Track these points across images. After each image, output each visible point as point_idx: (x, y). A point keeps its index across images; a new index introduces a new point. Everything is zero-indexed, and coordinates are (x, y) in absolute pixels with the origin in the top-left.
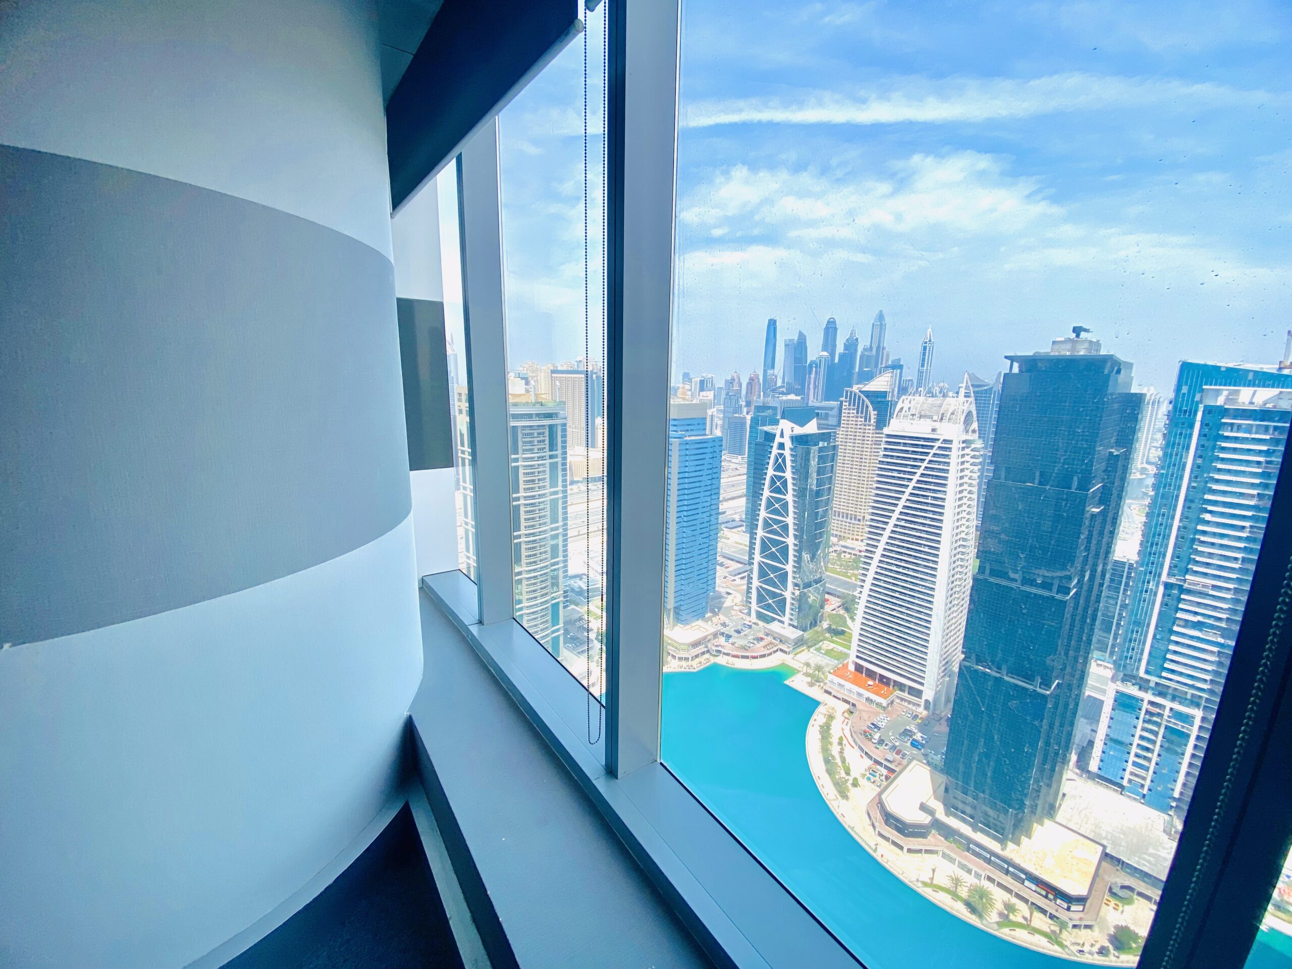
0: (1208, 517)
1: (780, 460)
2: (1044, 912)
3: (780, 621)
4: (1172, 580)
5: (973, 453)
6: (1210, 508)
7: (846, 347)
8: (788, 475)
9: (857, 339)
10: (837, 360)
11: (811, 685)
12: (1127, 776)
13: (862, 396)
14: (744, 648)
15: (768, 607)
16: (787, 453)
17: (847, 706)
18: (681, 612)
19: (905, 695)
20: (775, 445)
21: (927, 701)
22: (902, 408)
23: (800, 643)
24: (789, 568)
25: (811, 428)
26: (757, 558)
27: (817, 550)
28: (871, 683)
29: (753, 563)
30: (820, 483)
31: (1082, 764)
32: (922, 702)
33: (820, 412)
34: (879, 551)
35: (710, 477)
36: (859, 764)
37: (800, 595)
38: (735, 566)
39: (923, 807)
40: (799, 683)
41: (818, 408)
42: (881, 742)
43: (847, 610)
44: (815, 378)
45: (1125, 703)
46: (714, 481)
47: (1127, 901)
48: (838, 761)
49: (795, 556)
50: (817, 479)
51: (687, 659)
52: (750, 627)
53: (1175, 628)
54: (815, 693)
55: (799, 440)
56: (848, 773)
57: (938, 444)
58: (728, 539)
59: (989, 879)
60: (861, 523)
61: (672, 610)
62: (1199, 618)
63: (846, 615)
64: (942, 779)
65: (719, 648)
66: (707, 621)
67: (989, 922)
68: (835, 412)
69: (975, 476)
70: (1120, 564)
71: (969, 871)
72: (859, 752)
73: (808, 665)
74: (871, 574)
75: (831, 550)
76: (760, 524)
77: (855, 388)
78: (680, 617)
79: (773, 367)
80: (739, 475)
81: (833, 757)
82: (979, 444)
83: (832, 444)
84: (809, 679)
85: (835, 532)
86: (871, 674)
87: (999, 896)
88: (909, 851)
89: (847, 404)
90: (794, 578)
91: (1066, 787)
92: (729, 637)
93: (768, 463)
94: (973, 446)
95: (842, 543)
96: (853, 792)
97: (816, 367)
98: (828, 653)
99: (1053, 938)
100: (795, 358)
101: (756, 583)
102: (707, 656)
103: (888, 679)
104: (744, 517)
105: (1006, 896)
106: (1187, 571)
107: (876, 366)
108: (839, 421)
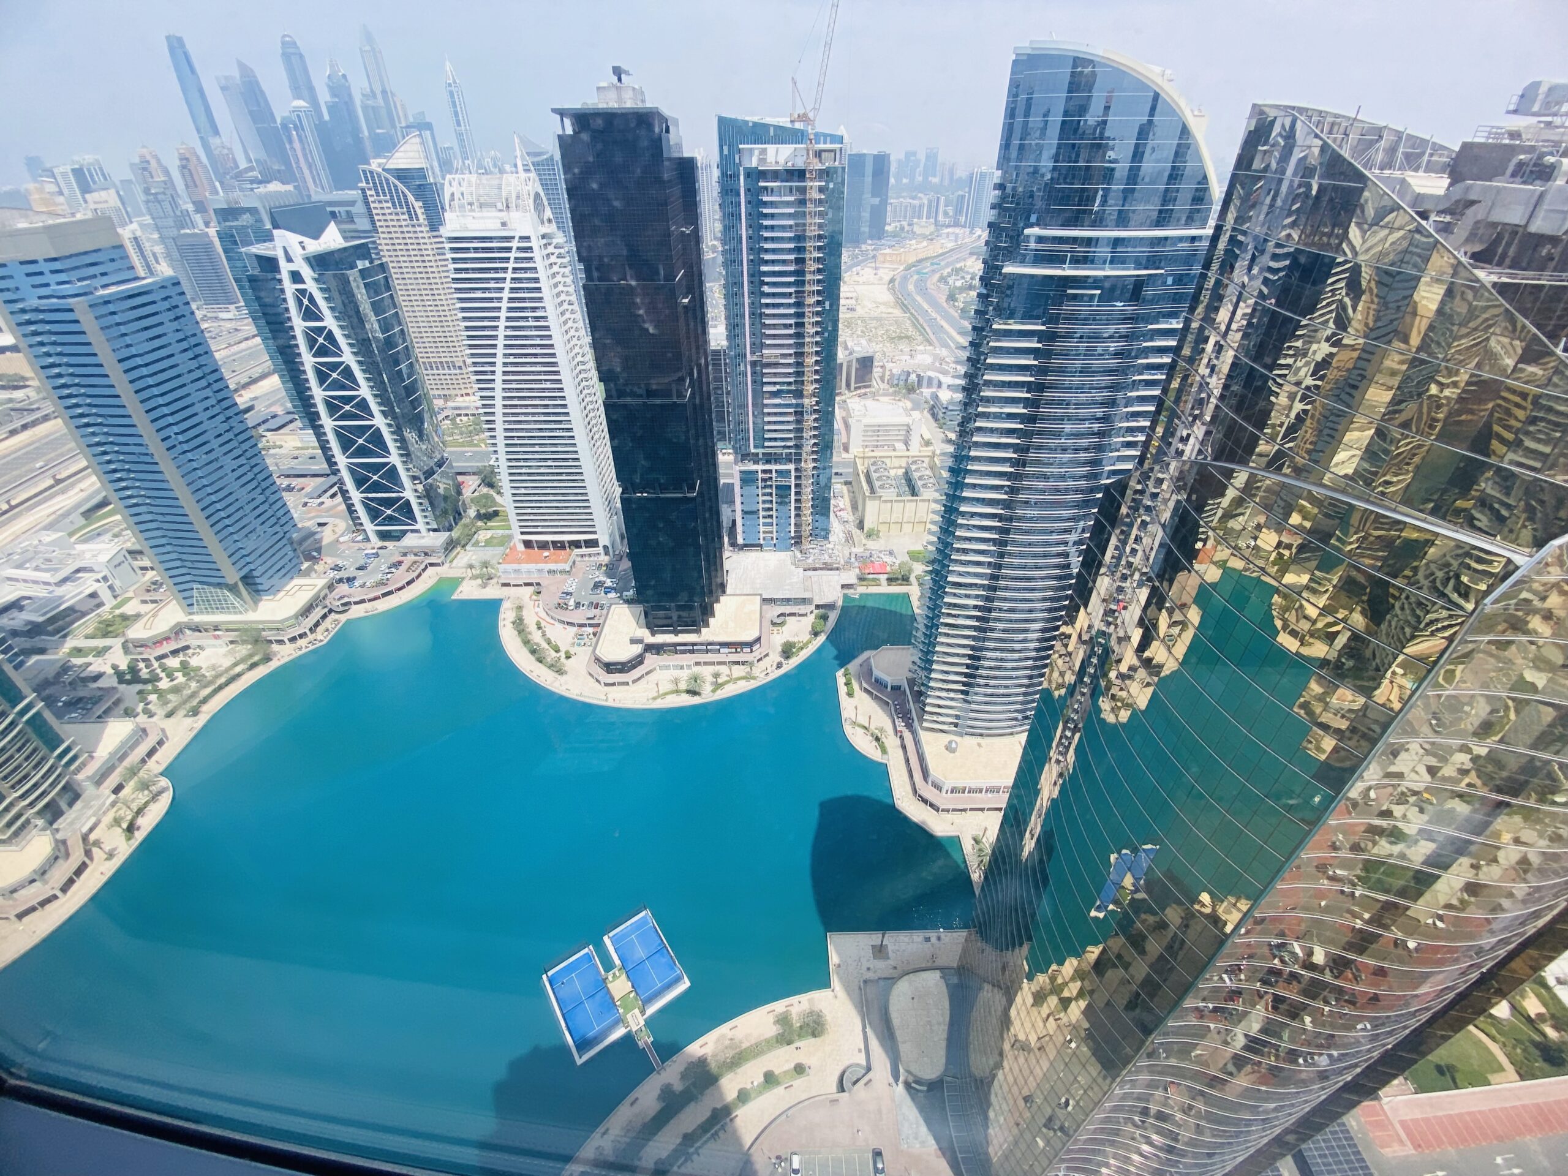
0: (766, 289)
1: (306, 302)
2: (737, 663)
3: (413, 531)
4: (755, 358)
5: (557, 251)
6: (767, 279)
7: (334, 91)
8: (330, 322)
9: (344, 76)
10: (326, 117)
11: (484, 586)
12: (762, 536)
13: (391, 179)
14: (381, 583)
15: (391, 520)
16: (311, 286)
17: (531, 589)
18: (258, 581)
19: (584, 550)
20: (285, 276)
21: (605, 547)
22: (453, 195)
23: (450, 546)
24: (394, 458)
25: (332, 239)
26: (342, 460)
27: (422, 423)
28: (546, 553)
29: (339, 471)
30: (385, 327)
31: (733, 544)
32: (600, 549)
33: (336, 209)
34: (499, 402)
35: (190, 354)
36: (563, 636)
37: (426, 489)
38: (311, 484)
39: (634, 641)
40: (470, 591)
41: (331, 204)
42: (578, 605)
43: (491, 485)
44: (303, 149)
45: (748, 479)
46: (202, 360)
47: (781, 624)
48: (544, 645)
49: (396, 441)
50: (379, 321)
51: (301, 636)
52: (377, 555)
53: (766, 402)
54: (492, 592)
55: (321, 262)
56: (557, 651)
57: (515, 244)
58: (281, 447)
59: (698, 664)
60: (464, 371)
61: (240, 584)
62: (778, 387)
63: (492, 492)
64: (639, 608)
65: (346, 600)
66: (307, 573)
67: (708, 695)
68: (359, 208)
69: (569, 280)
70: (716, 353)
71: (682, 668)
72: (560, 626)
73: (471, 567)
74: (500, 433)
75: (440, 417)
76: (322, 409)
77: (375, 165)
78: (260, 587)
79: (216, 132)
80: (247, 339)
81: (538, 644)
82: (560, 239)
83: (377, 262)
84: (479, 581)
85: (436, 392)
86: (543, 546)
87: (707, 672)
88: (634, 681)
89: (373, 192)
90: (408, 470)
91: (727, 565)
92: (350, 580)
93: (287, 310)
94: (555, 241)
95: (450, 404)
96: (568, 664)
97: (296, 128)
98: (488, 543)
99: (748, 677)
100: (251, 113)
101: (356, 496)
102: (333, 616)
103: (562, 543)
104: (289, 405)
105: (711, 669)
106: (763, 346)
107: (393, 126)
108: (373, 222)
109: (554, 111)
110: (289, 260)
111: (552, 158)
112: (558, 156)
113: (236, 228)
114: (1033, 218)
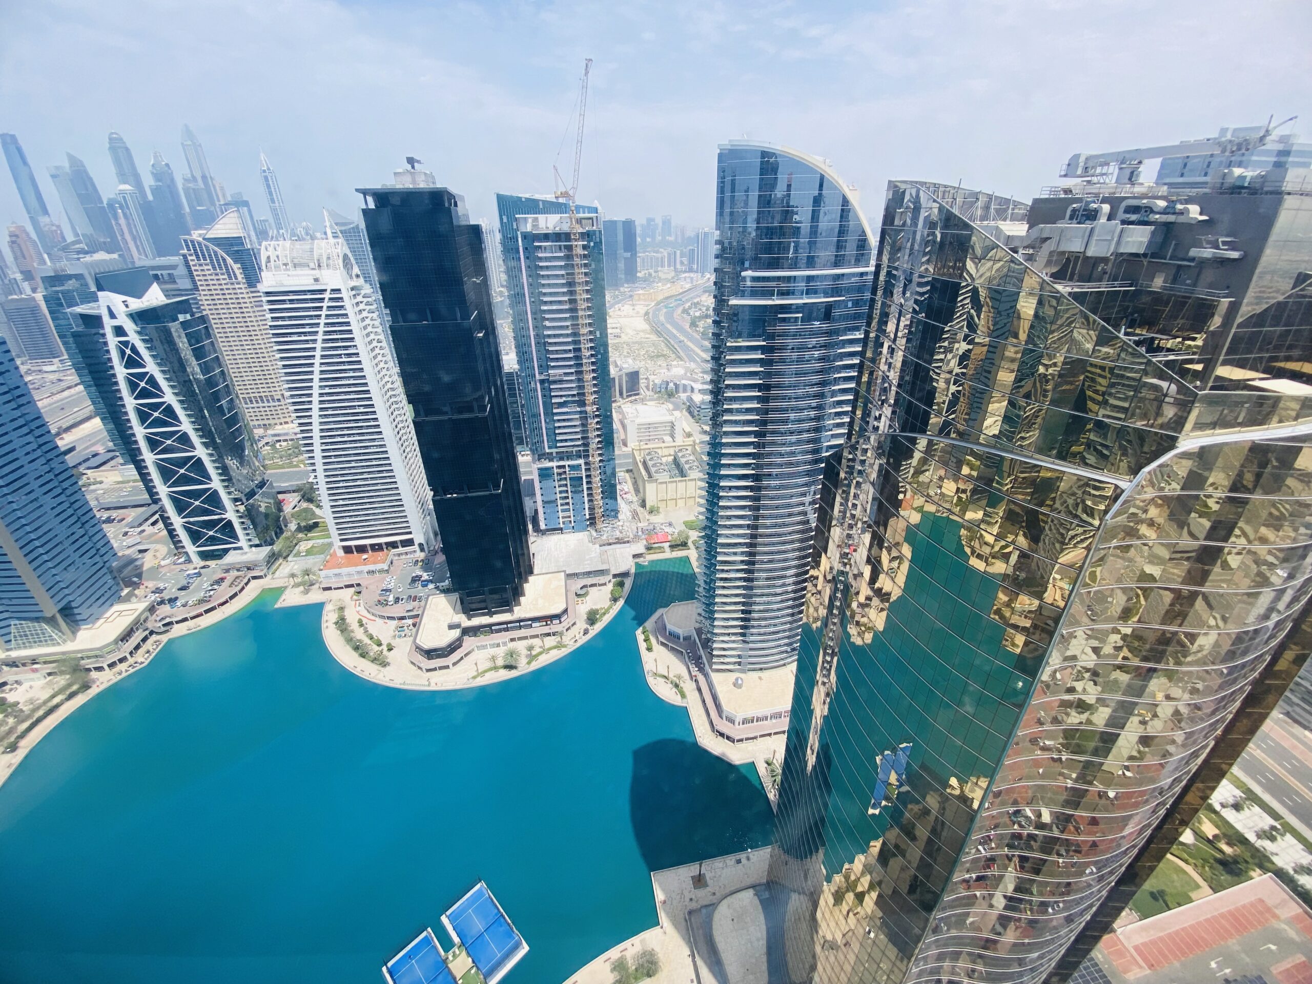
0: (547, 323)
1: (128, 352)
2: (548, 635)
3: (235, 549)
4: (543, 377)
5: (365, 300)
6: (547, 316)
7: (157, 176)
8: (151, 367)
9: (167, 165)
10: (150, 197)
11: (306, 592)
12: (561, 520)
13: (211, 246)
14: (201, 601)
15: (213, 540)
16: (134, 338)
17: (352, 590)
18: (76, 611)
19: (401, 550)
20: (108, 331)
21: (421, 545)
22: (269, 258)
23: (273, 558)
24: (216, 483)
25: (155, 297)
26: (163, 490)
27: (243, 451)
28: (365, 556)
29: (160, 500)
30: (206, 369)
31: (537, 529)
32: (416, 547)
33: (159, 273)
34: (316, 428)
35: (13, 405)
36: (384, 630)
37: (247, 510)
38: (132, 515)
39: (451, 627)
40: (293, 598)
41: (154, 268)
42: (397, 600)
43: (310, 500)
44: (129, 225)
45: (545, 474)
46: (24, 410)
47: (586, 594)
48: (367, 641)
49: (217, 468)
50: (200, 365)
51: (121, 660)
52: (199, 574)
53: (555, 411)
54: (315, 596)
55: (140, 317)
56: (380, 644)
57: (327, 295)
58: (101, 482)
59: (512, 640)
60: (282, 403)
61: (58, 616)
62: (564, 399)
63: (311, 506)
64: (455, 596)
65: (168, 620)
66: (127, 599)
67: (524, 668)
68: (181, 270)
69: (377, 323)
70: (510, 374)
71: (498, 645)
72: (380, 621)
73: (293, 576)
74: (318, 454)
75: (260, 444)
76: (143, 445)
77: (196, 235)
78: (78, 617)
79: (46, 212)
80: (69, 388)
81: (360, 641)
82: (367, 289)
83: (197, 315)
84: (302, 588)
85: (256, 423)
86: (361, 549)
87: (521, 646)
88: (454, 664)
89: (194, 257)
90: (229, 493)
91: (533, 548)
92: (172, 601)
93: (110, 360)
94: (363, 292)
95: (270, 432)
96: (390, 656)
97: (121, 207)
98: (309, 552)
99: (559, 646)
100: (79, 195)
101: (177, 521)
102: (154, 638)
103: (380, 545)
104: (111, 444)
105: (525, 643)
106: (549, 367)
107: (213, 204)
108: (194, 282)
109: (357, 190)
110: (112, 316)
111: (357, 227)
112: (363, 225)
113: (63, 292)
114: (747, 264)
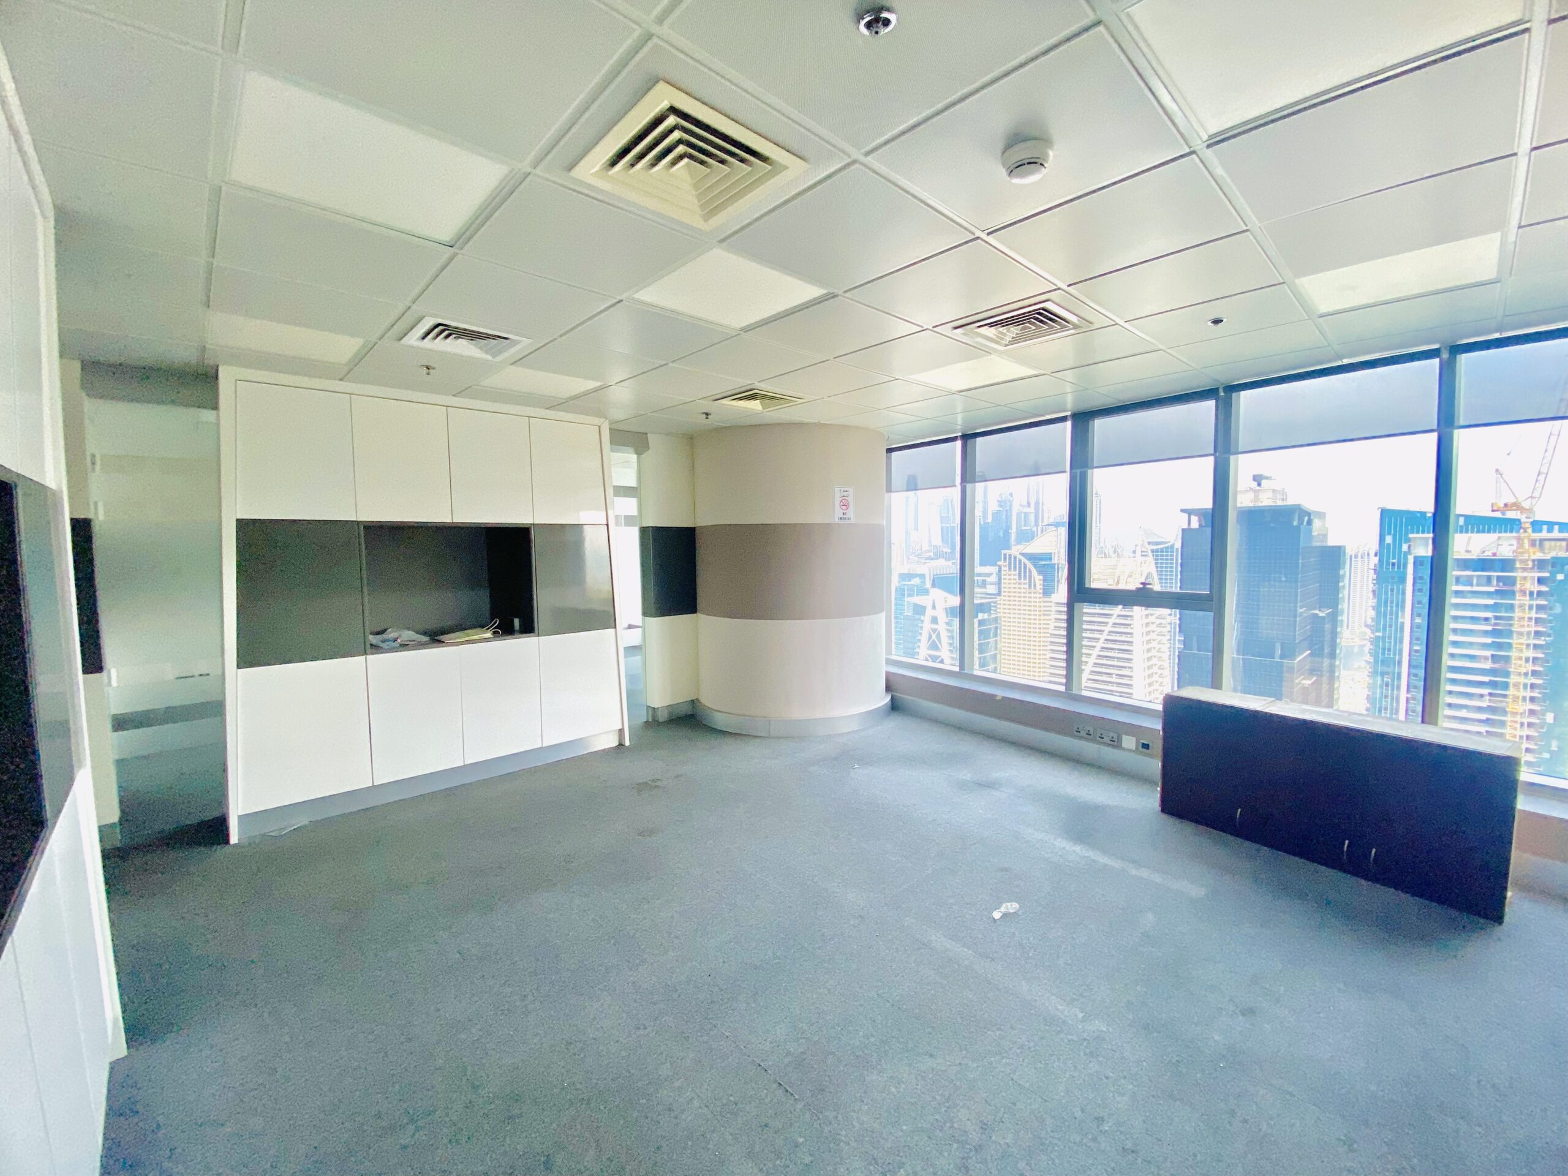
1: (934, 637)
5: (1158, 621)
8: (945, 653)
9: (1011, 494)
10: (989, 519)
13: (1024, 560)
20: (927, 619)
57: (1116, 612)
68: (993, 578)
69: (1165, 647)
77: (1015, 550)
79: (917, 528)
83: (993, 616)
89: (1007, 568)
100: (942, 517)
107: (1036, 524)
108: (999, 588)
109: (1183, 511)
110: (934, 607)
111: (1172, 546)
112: (1178, 545)
113: (907, 585)
